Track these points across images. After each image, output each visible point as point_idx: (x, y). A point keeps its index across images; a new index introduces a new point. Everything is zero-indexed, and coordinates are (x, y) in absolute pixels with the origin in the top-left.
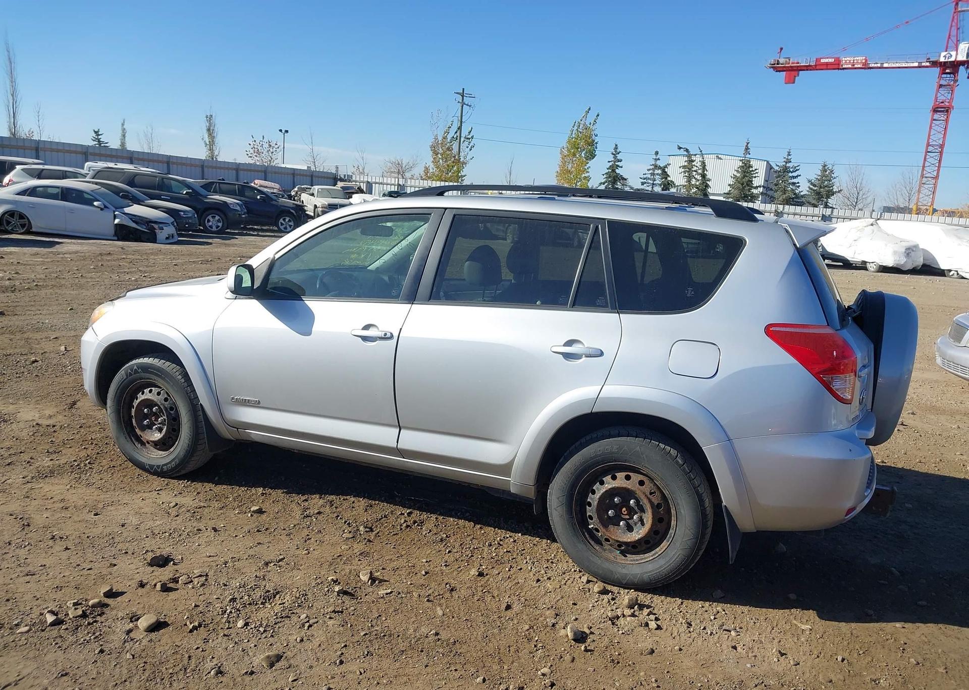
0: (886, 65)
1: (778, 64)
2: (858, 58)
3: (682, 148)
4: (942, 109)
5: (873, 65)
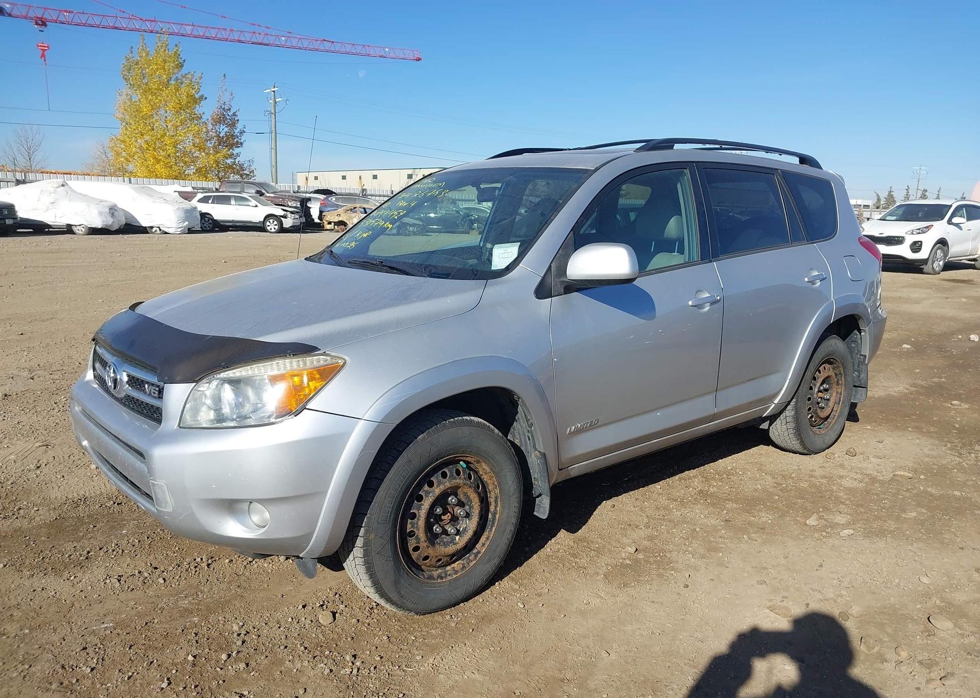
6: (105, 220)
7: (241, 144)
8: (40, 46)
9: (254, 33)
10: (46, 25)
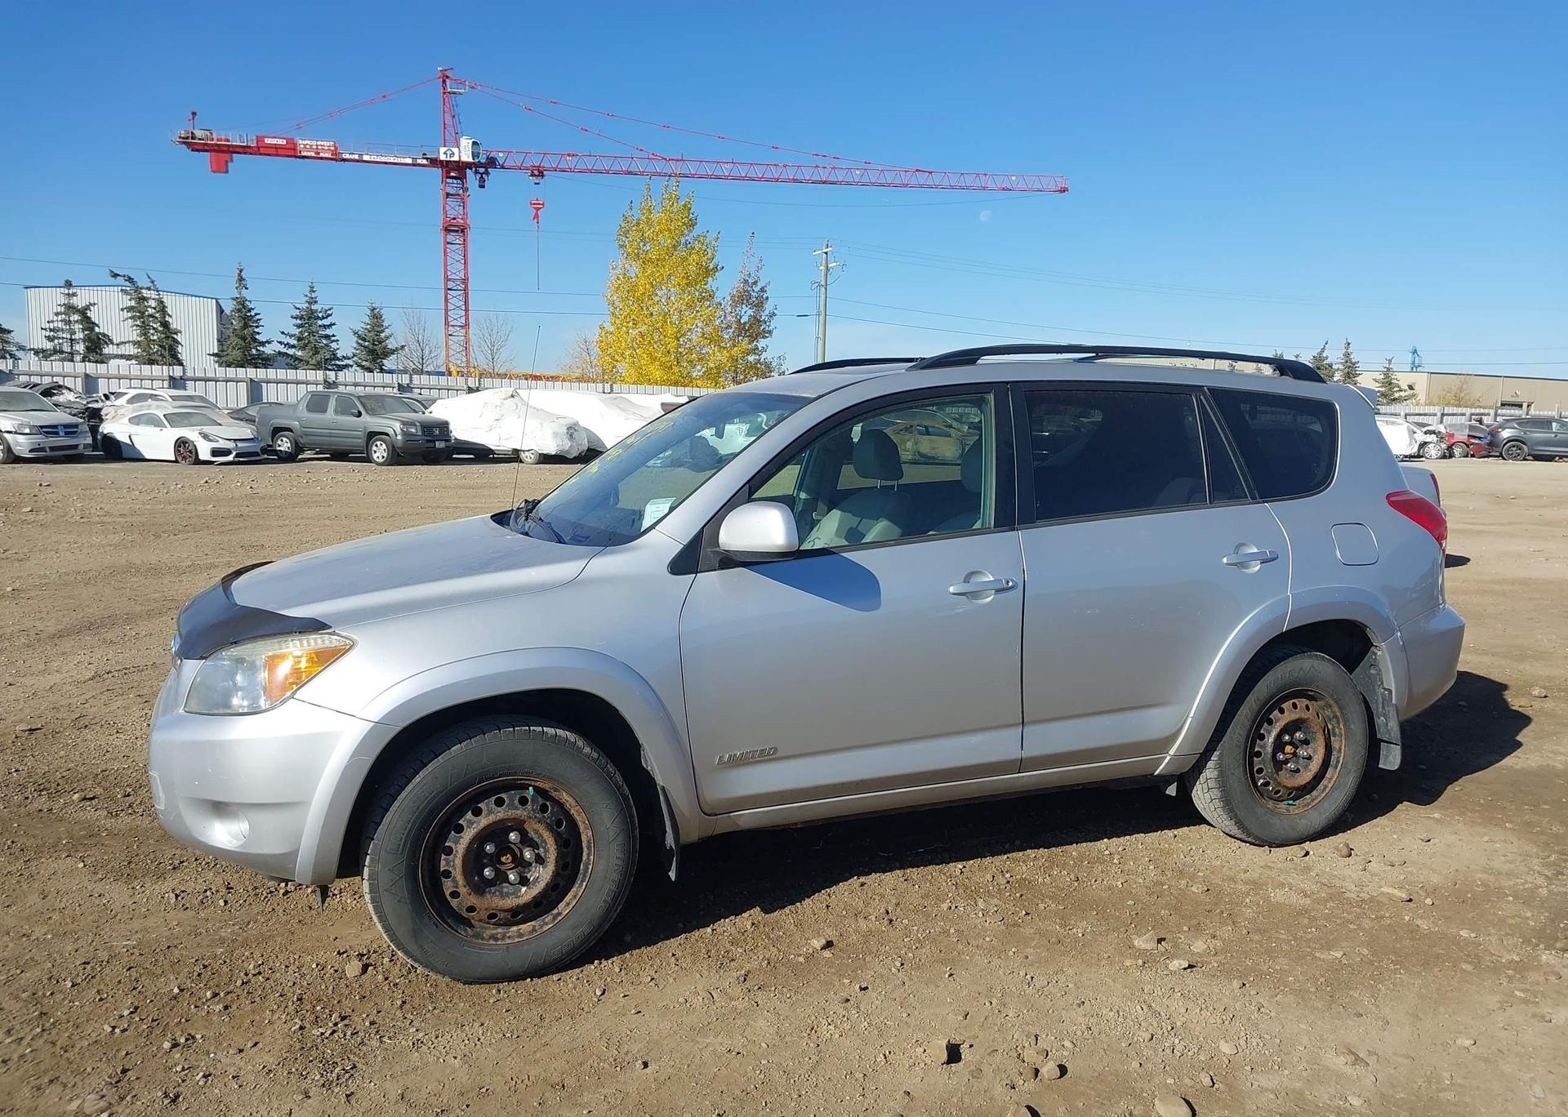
0: (366, 158)
1: (192, 138)
2: (322, 143)
3: (118, 275)
4: (455, 228)
5: (347, 156)
6: (561, 443)
7: (770, 332)
8: (534, 204)
9: (817, 167)
10: (543, 176)
